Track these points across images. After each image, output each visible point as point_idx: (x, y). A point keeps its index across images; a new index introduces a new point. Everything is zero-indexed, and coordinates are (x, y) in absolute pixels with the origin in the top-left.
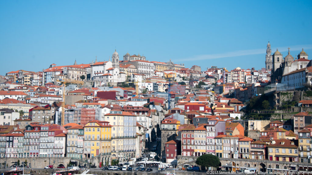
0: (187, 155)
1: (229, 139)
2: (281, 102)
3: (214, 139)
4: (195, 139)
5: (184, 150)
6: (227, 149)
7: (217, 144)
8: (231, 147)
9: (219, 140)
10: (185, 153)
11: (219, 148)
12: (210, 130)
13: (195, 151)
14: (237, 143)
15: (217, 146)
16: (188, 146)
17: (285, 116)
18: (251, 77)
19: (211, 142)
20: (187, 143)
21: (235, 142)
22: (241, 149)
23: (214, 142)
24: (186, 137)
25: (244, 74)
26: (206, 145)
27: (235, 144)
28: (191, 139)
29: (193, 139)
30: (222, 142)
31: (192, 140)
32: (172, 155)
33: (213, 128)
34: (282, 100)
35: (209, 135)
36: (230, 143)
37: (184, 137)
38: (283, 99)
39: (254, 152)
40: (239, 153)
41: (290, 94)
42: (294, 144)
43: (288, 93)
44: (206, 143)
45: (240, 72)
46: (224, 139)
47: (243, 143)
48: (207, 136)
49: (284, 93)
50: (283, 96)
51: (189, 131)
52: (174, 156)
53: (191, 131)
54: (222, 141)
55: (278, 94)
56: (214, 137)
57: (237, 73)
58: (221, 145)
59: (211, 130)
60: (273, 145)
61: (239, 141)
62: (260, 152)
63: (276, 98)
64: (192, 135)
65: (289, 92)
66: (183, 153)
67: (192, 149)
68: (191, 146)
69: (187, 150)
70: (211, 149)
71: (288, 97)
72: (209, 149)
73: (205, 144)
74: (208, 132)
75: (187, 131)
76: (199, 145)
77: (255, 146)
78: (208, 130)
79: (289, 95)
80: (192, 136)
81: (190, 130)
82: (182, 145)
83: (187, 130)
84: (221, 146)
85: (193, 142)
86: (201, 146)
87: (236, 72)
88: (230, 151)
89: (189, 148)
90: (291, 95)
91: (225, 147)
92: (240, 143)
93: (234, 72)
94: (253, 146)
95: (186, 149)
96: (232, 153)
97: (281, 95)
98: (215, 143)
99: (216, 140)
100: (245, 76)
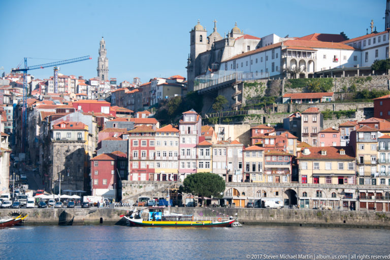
0: (139, 179)
1: (224, 148)
2: (244, 100)
3: (195, 147)
4: (156, 148)
5: (133, 171)
6: (219, 167)
7: (200, 157)
8: (228, 163)
9: (205, 149)
10: (135, 176)
11: (204, 164)
12: (186, 132)
13: (157, 171)
14: (240, 155)
15: (201, 161)
16: (141, 162)
17: (269, 117)
18: (87, 88)
19: (188, 154)
20: (140, 158)
21: (237, 152)
22: (248, 165)
23: (195, 154)
24: (138, 146)
25: (75, 83)
26: (179, 159)
27: (236, 157)
28: (148, 149)
29: (153, 148)
30: (211, 154)
31: (150, 151)
32: (105, 182)
33: (192, 127)
34: (246, 95)
35: (184, 142)
36: (227, 156)
37: (134, 146)
38: (249, 93)
39: (272, 169)
40: (244, 173)
41: (261, 84)
42: (344, 154)
43: (257, 84)
44: (179, 156)
45: (69, 79)
46: (215, 147)
47: (251, 153)
48: (181, 142)
49: (251, 84)
50: (248, 88)
51: (145, 133)
52: (108, 183)
53: (150, 133)
54: (210, 151)
55: (240, 86)
56: (193, 144)
57: (65, 82)
58: (209, 158)
59: (188, 132)
60: (308, 156)
61: (243, 151)
62: (282, 169)
63: (237, 93)
64: (150, 141)
65: (259, 82)
66: (131, 177)
67: (150, 167)
68: (148, 163)
69: (140, 171)
70: (189, 167)
71: (257, 91)
72: (183, 167)
73: (176, 158)
74: (183, 135)
75: (141, 134)
76: (164, 161)
77: (274, 159)
78: (182, 132)
79: (259, 86)
80: (150, 143)
81: (146, 131)
82: (129, 162)
83: (140, 132)
84: (207, 161)
85: (153, 155)
86: (168, 162)
87: (63, 80)
88: (226, 169)
89: (143, 166)
90: (263, 86)
91: (217, 162)
92: (245, 153)
93: (60, 79)
94: (268, 159)
95: (138, 168)
96: (230, 173)
97: (245, 87)
98: (197, 157)
99: (199, 150)
100: (76, 86)
